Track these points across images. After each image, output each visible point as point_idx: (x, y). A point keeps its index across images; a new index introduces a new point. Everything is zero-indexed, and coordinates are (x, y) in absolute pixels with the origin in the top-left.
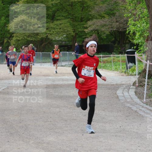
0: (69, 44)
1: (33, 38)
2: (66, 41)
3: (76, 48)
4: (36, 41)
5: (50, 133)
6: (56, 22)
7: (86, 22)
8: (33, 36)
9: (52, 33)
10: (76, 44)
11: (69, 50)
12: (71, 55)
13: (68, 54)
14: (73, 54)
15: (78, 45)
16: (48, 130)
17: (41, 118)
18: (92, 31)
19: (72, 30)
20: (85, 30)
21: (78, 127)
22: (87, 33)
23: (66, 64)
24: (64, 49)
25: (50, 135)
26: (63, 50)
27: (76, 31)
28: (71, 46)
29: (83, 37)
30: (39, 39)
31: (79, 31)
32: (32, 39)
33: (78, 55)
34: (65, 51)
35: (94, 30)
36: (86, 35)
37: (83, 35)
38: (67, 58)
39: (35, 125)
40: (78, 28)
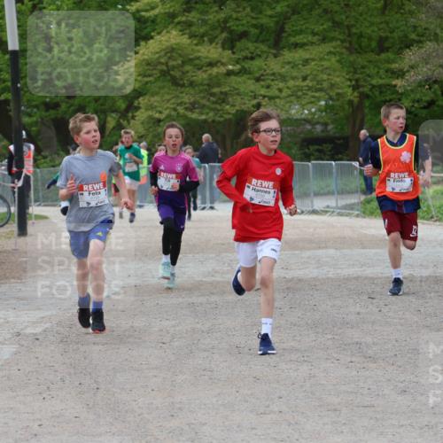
1: (207, 114)
2: (326, 124)
3: (362, 149)
4: (220, 122)
6: (288, 55)
7: (399, 52)
8: (208, 103)
9: (277, 93)
10: (363, 132)
11: (340, 156)
13: (334, 170)
15: (370, 136)
18: (420, 85)
19: (349, 83)
20: (394, 83)
21: (382, 433)
22: (402, 94)
23: (328, 207)
24: (319, 151)
26: (317, 154)
27: (363, 86)
28: (346, 139)
30: (230, 116)
31: (373, 86)
32: (203, 117)
34: (322, 160)
35: (426, 81)
36: (400, 100)
37: (388, 98)
38: (332, 183)
39: (226, 423)
40: (369, 76)
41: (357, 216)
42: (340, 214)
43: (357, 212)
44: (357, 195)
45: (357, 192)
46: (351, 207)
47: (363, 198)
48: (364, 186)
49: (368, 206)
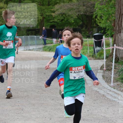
0: (37, 28)
5: (18, 118)
7: (54, 5)
10: (44, 28)
11: (37, 34)
12: (38, 39)
13: (35, 38)
14: (40, 38)
16: (16, 114)
17: (9, 103)
18: (59, 15)
19: (40, 14)
20: (52, 14)
21: (46, 111)
22: (54, 17)
23: (34, 49)
24: (31, 33)
25: (17, 120)
27: (44, 15)
28: (39, 30)
29: (50, 21)
31: (47, 15)
33: (46, 39)
34: (32, 35)
35: (61, 14)
36: (54, 19)
37: (51, 19)
38: (35, 42)
39: (3, 109)
40: (45, 12)
41: (42, 51)
42: (37, 51)
43: (41, 50)
44: (42, 45)
45: (41, 44)
46: (40, 49)
47: (43, 46)
48: (43, 43)
49: (45, 48)
